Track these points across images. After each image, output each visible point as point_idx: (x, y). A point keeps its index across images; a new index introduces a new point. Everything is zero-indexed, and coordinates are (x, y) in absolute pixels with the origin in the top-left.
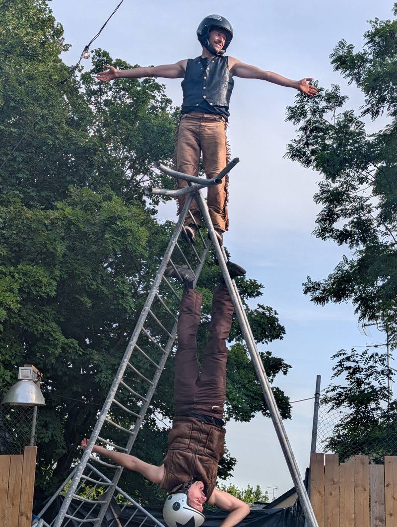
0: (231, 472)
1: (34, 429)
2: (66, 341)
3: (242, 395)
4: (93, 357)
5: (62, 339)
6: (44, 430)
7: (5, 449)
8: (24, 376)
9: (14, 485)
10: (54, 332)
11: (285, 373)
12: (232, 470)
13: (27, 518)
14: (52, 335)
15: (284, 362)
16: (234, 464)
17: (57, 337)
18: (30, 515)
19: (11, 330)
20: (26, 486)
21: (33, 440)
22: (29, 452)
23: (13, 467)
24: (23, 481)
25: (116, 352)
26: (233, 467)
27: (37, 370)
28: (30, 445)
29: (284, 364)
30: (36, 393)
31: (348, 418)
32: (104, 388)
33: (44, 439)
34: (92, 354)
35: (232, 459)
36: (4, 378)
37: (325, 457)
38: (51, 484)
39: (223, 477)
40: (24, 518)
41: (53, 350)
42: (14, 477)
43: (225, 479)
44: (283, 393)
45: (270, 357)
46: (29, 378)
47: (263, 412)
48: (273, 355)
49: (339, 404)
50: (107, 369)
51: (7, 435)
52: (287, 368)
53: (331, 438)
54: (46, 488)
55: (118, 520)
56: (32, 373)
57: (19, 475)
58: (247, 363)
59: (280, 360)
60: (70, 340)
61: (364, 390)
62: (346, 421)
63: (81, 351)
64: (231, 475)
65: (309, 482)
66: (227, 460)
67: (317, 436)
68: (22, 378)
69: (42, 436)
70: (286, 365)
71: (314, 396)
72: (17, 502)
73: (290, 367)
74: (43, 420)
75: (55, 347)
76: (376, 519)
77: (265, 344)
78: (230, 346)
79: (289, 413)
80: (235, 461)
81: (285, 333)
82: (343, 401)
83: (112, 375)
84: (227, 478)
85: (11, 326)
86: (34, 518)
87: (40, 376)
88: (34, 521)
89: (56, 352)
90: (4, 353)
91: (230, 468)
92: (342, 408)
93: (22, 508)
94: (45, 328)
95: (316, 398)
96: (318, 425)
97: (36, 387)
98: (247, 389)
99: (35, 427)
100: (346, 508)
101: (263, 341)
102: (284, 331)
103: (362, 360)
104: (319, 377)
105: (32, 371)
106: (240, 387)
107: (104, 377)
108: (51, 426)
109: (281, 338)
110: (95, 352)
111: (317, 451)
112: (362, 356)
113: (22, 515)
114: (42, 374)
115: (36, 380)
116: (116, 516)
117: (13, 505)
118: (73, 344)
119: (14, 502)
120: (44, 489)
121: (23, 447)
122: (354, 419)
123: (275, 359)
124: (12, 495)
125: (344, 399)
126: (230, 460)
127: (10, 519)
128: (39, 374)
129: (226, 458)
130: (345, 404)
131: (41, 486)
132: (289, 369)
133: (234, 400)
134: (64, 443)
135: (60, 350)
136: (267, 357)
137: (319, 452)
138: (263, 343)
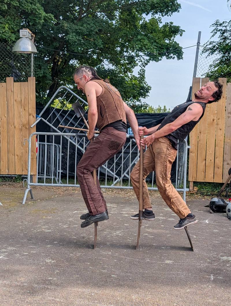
0: (148, 94)
1: (32, 68)
2: (46, 15)
3: (154, 46)
4: (64, 25)
5: (44, 14)
6: (39, 70)
7: (17, 79)
8: (23, 35)
9: (24, 99)
10: (39, 9)
11: (181, 35)
12: (148, 93)
13: (33, 117)
14: (37, 12)
15: (181, 28)
16: (150, 89)
17: (40, 12)
18: (35, 115)
19: (13, 9)
20: (31, 99)
21: (32, 74)
22: (31, 81)
23: (22, 89)
24: (29, 97)
25: (77, 22)
26: (149, 91)
27: (31, 32)
28: (31, 77)
29: (180, 29)
30: (31, 45)
31: (217, 61)
32: (71, 44)
33: (39, 75)
34: (63, 23)
35: (149, 87)
36: (11, 38)
37: (201, 79)
38: (46, 101)
39: (144, 97)
40: (31, 117)
41: (39, 21)
42: (24, 94)
43: (144, 98)
44: (178, 44)
45: (172, 25)
46: (26, 37)
47: (166, 57)
48: (174, 25)
49: (212, 53)
50: (73, 32)
51: (17, 71)
52: (182, 32)
53: (207, 73)
54: (44, 103)
55: (84, 117)
56: (27, 34)
57: (27, 94)
58: (158, 30)
59: (178, 27)
60: (49, 15)
61: (229, 43)
62: (217, 62)
63: (56, 21)
64: (148, 96)
65: (191, 94)
66: (146, 87)
67: (197, 68)
68: (22, 36)
69: (38, 73)
70: (182, 30)
71: (197, 44)
72: (27, 109)
73: (184, 31)
74: (38, 64)
75: (40, 18)
76: (229, 114)
77: (169, 16)
78: (148, 20)
79: (181, 56)
80: (151, 88)
81: (181, 8)
82: (215, 51)
83: (76, 36)
84: (146, 97)
85: (14, 7)
86: (37, 117)
87: (33, 36)
88: (37, 118)
89: (41, 22)
90: (10, 23)
91: (147, 92)
92: (214, 55)
93: (30, 111)
94: (33, 7)
95: (197, 45)
96: (198, 61)
97: (31, 42)
98: (157, 43)
99: (33, 66)
100: (212, 108)
101: (168, 14)
102: (180, 6)
103: (228, 25)
104: (200, 33)
105: (27, 32)
106: (152, 42)
107: (71, 37)
108: (42, 67)
109: (178, 11)
110: (65, 22)
111: (197, 76)
112: (229, 23)
113: (30, 115)
114: (34, 35)
115: (31, 38)
116: (82, 115)
117: (25, 110)
118: (51, 17)
119: (25, 108)
120: (43, 103)
121: (27, 78)
122: (222, 61)
123: (175, 27)
124: (24, 104)
125: (216, 49)
126: (148, 87)
127: (24, 117)
128: (32, 34)
129: (146, 86)
130: (216, 52)
131: (41, 102)
132: (183, 33)
133: (149, 49)
134: (51, 78)
135: (43, 21)
136: (170, 25)
137: (198, 77)
138: (168, 16)
